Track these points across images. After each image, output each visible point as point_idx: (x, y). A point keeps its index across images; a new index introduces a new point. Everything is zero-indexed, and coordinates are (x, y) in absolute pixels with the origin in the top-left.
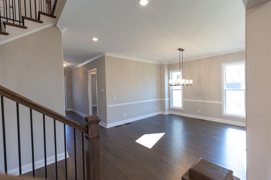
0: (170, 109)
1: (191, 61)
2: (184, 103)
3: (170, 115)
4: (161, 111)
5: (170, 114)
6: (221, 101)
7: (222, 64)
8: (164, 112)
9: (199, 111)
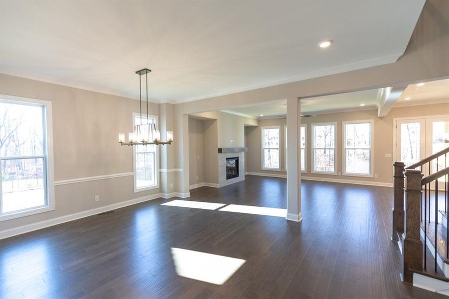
6: (133, 171)
7: (133, 113)
9: (97, 198)
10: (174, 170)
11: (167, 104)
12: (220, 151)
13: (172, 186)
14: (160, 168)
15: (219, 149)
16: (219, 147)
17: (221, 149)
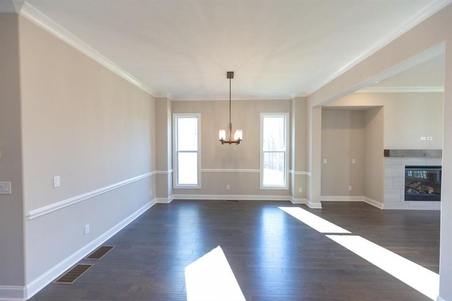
0: (174, 191)
1: (216, 101)
2: (202, 176)
3: (176, 202)
4: (157, 197)
5: (174, 200)
6: (259, 169)
7: (261, 113)
8: (165, 198)
9: (228, 187)
10: (304, 173)
11: (296, 98)
12: (387, 153)
13: (300, 190)
14: (290, 168)
15: (385, 150)
16: (386, 147)
17: (389, 150)
